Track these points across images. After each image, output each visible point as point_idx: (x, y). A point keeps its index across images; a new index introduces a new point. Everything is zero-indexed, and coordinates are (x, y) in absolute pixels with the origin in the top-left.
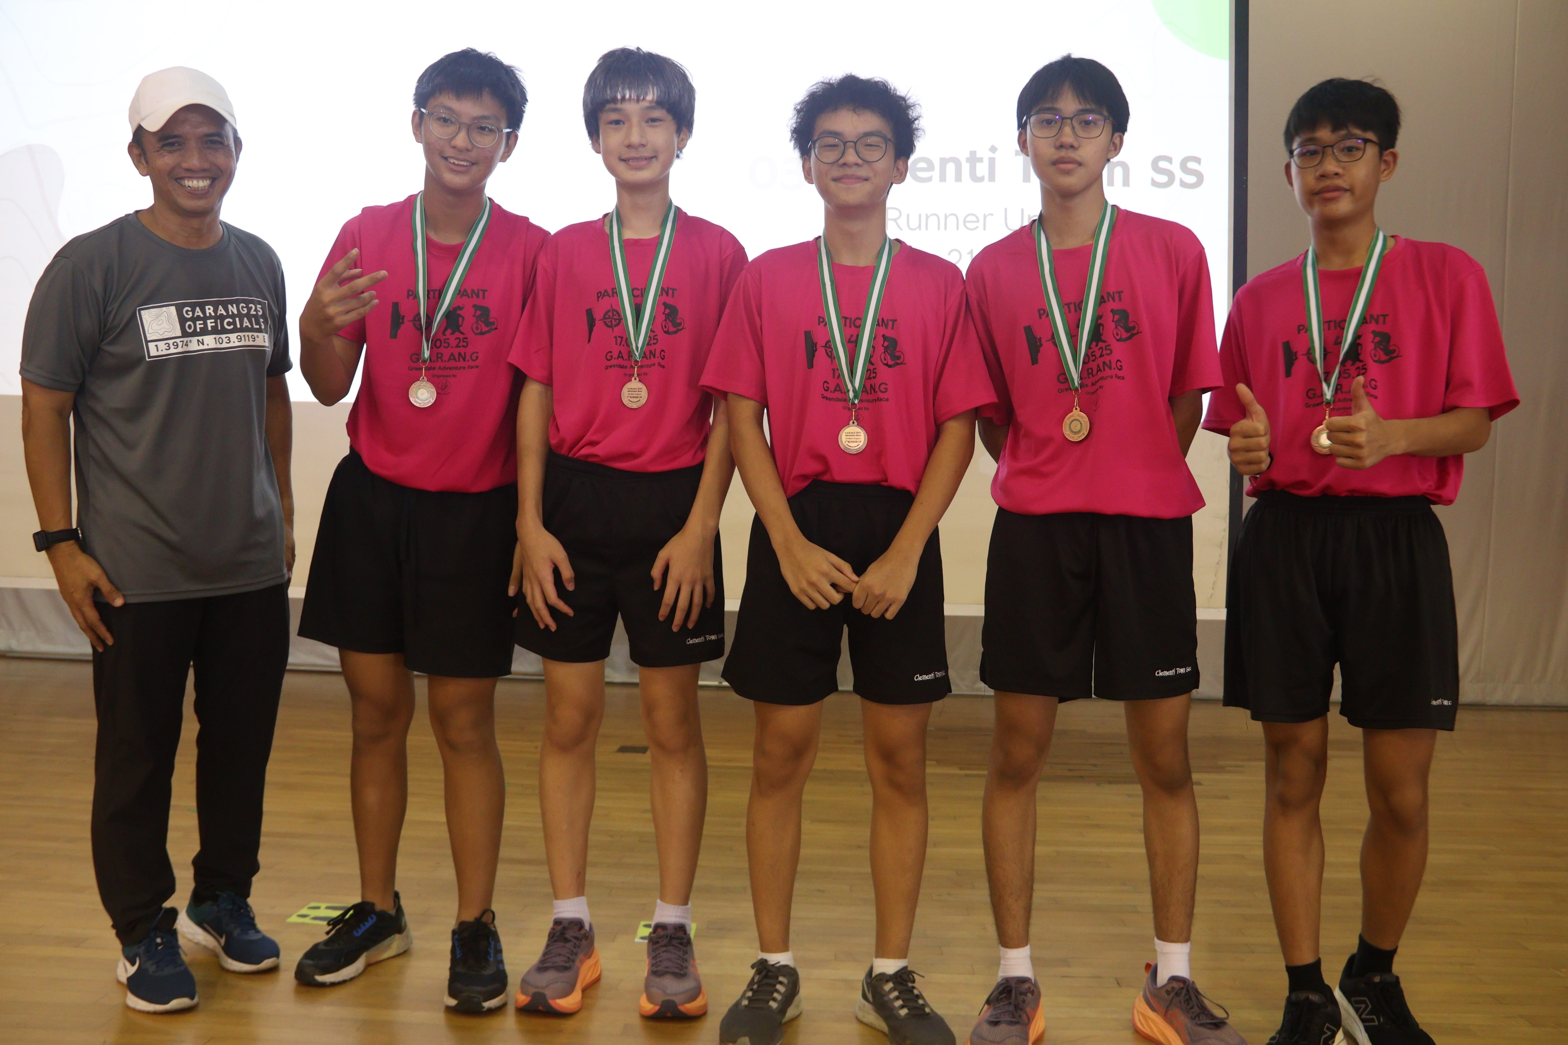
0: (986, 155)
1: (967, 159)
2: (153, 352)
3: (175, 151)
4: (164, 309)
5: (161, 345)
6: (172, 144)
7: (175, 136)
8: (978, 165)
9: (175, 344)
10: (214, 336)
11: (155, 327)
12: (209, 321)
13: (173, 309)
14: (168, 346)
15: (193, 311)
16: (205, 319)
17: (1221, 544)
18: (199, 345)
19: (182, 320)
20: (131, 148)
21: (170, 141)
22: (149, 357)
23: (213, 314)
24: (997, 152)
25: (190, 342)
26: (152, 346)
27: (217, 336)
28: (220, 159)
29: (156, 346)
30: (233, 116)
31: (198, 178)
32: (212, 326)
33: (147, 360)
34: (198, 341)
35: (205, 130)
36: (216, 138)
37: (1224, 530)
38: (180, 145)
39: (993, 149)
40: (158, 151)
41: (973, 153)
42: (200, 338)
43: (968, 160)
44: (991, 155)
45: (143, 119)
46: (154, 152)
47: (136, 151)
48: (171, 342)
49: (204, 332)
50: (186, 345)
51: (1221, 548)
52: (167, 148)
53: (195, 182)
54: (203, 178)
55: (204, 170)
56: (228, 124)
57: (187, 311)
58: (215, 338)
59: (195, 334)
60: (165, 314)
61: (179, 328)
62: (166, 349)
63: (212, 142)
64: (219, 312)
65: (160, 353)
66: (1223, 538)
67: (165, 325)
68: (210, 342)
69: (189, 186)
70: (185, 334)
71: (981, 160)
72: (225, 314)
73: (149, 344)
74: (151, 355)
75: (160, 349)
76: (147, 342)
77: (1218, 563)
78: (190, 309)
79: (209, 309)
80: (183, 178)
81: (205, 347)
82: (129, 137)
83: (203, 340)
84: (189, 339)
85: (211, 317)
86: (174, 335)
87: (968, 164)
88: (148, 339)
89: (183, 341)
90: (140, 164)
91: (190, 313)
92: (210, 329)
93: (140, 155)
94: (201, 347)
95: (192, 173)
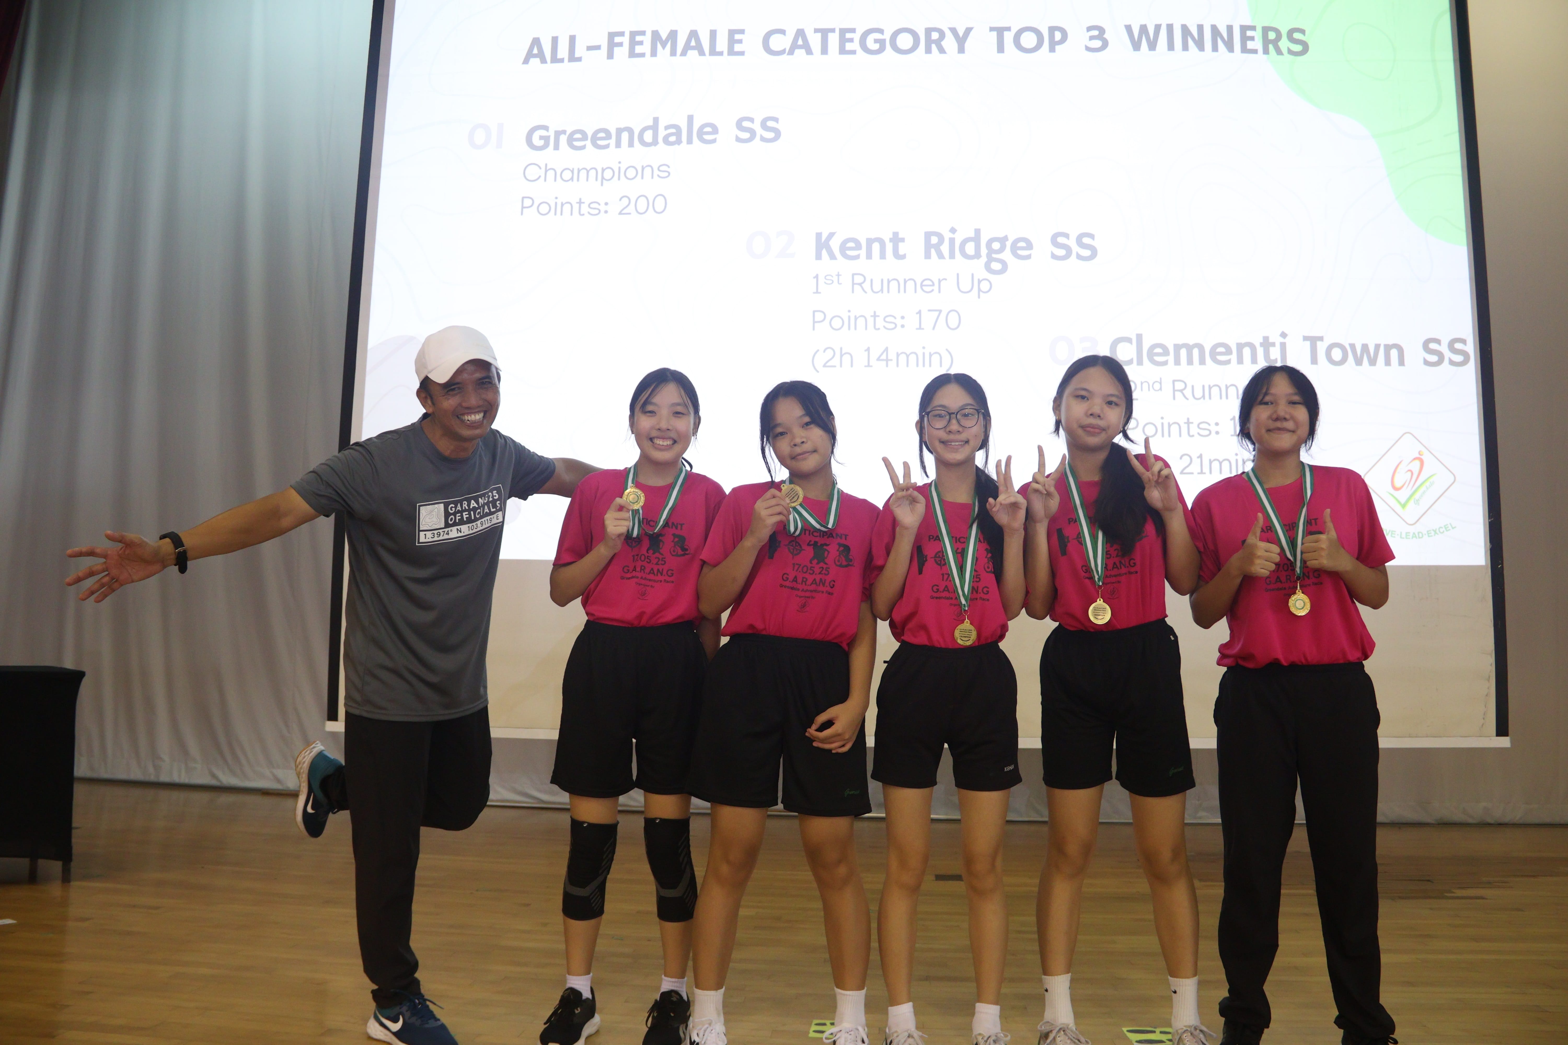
0: (1278, 340)
1: (1261, 343)
2: (422, 539)
3: (456, 394)
4: (436, 506)
5: (429, 534)
6: (453, 390)
7: (458, 383)
8: (1271, 349)
9: (439, 534)
10: (468, 525)
11: (427, 520)
12: (464, 514)
13: (442, 505)
14: (434, 535)
15: (456, 507)
16: (461, 512)
17: (1489, 677)
18: (458, 533)
19: (447, 514)
20: (419, 393)
21: (453, 387)
22: (419, 543)
23: (467, 508)
24: (1287, 338)
25: (451, 531)
26: (422, 534)
27: (470, 525)
28: (489, 396)
29: (425, 535)
30: (495, 359)
31: (475, 413)
32: (466, 518)
33: (417, 545)
34: (457, 529)
35: (478, 375)
36: (487, 380)
37: (1491, 665)
38: (459, 388)
39: (1283, 335)
40: (444, 396)
41: (1266, 339)
42: (459, 527)
43: (1261, 345)
44: (1282, 340)
45: (430, 372)
46: (441, 396)
47: (423, 395)
48: (436, 532)
49: (462, 522)
50: (446, 534)
51: (1489, 681)
52: (451, 393)
53: (473, 416)
54: (479, 412)
55: (479, 407)
56: (493, 366)
57: (452, 507)
58: (469, 527)
59: (455, 524)
60: (436, 510)
61: (444, 521)
62: (432, 538)
63: (483, 383)
64: (472, 506)
65: (427, 540)
66: (1490, 672)
67: (435, 519)
68: (466, 530)
69: (468, 420)
70: (447, 525)
71: (1273, 344)
72: (477, 506)
73: (421, 533)
74: (420, 541)
75: (427, 537)
76: (419, 531)
77: (1487, 695)
78: (453, 506)
79: (465, 504)
80: (463, 414)
81: (462, 534)
82: (418, 385)
83: (460, 528)
84: (449, 529)
85: (465, 510)
86: (439, 527)
87: (1262, 349)
88: (421, 529)
89: (444, 531)
90: (427, 404)
91: (453, 509)
92: (465, 519)
93: (426, 397)
94: (460, 534)
95: (471, 410)
